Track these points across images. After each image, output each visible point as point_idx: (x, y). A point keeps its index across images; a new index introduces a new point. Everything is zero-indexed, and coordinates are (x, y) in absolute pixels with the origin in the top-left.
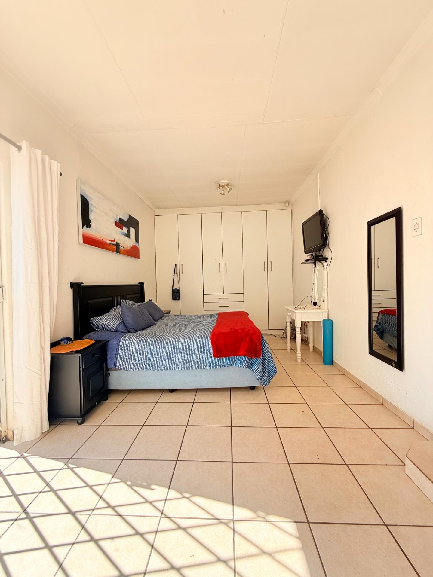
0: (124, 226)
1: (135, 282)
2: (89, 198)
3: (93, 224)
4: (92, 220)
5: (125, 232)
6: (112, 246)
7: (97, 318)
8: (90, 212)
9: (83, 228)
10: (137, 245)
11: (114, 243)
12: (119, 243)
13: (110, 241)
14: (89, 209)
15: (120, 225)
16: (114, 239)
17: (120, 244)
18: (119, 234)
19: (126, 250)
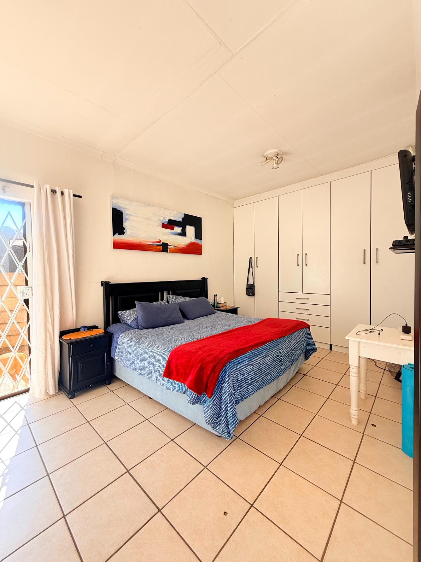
0: (175, 226)
1: (198, 277)
2: (123, 209)
3: (127, 231)
4: (127, 227)
5: (177, 232)
6: (155, 247)
7: (122, 312)
8: (124, 220)
9: (113, 236)
10: (198, 241)
11: (160, 243)
12: (167, 243)
13: (153, 242)
14: (123, 218)
15: (171, 226)
16: (159, 240)
17: (168, 244)
18: (168, 234)
19: (177, 248)
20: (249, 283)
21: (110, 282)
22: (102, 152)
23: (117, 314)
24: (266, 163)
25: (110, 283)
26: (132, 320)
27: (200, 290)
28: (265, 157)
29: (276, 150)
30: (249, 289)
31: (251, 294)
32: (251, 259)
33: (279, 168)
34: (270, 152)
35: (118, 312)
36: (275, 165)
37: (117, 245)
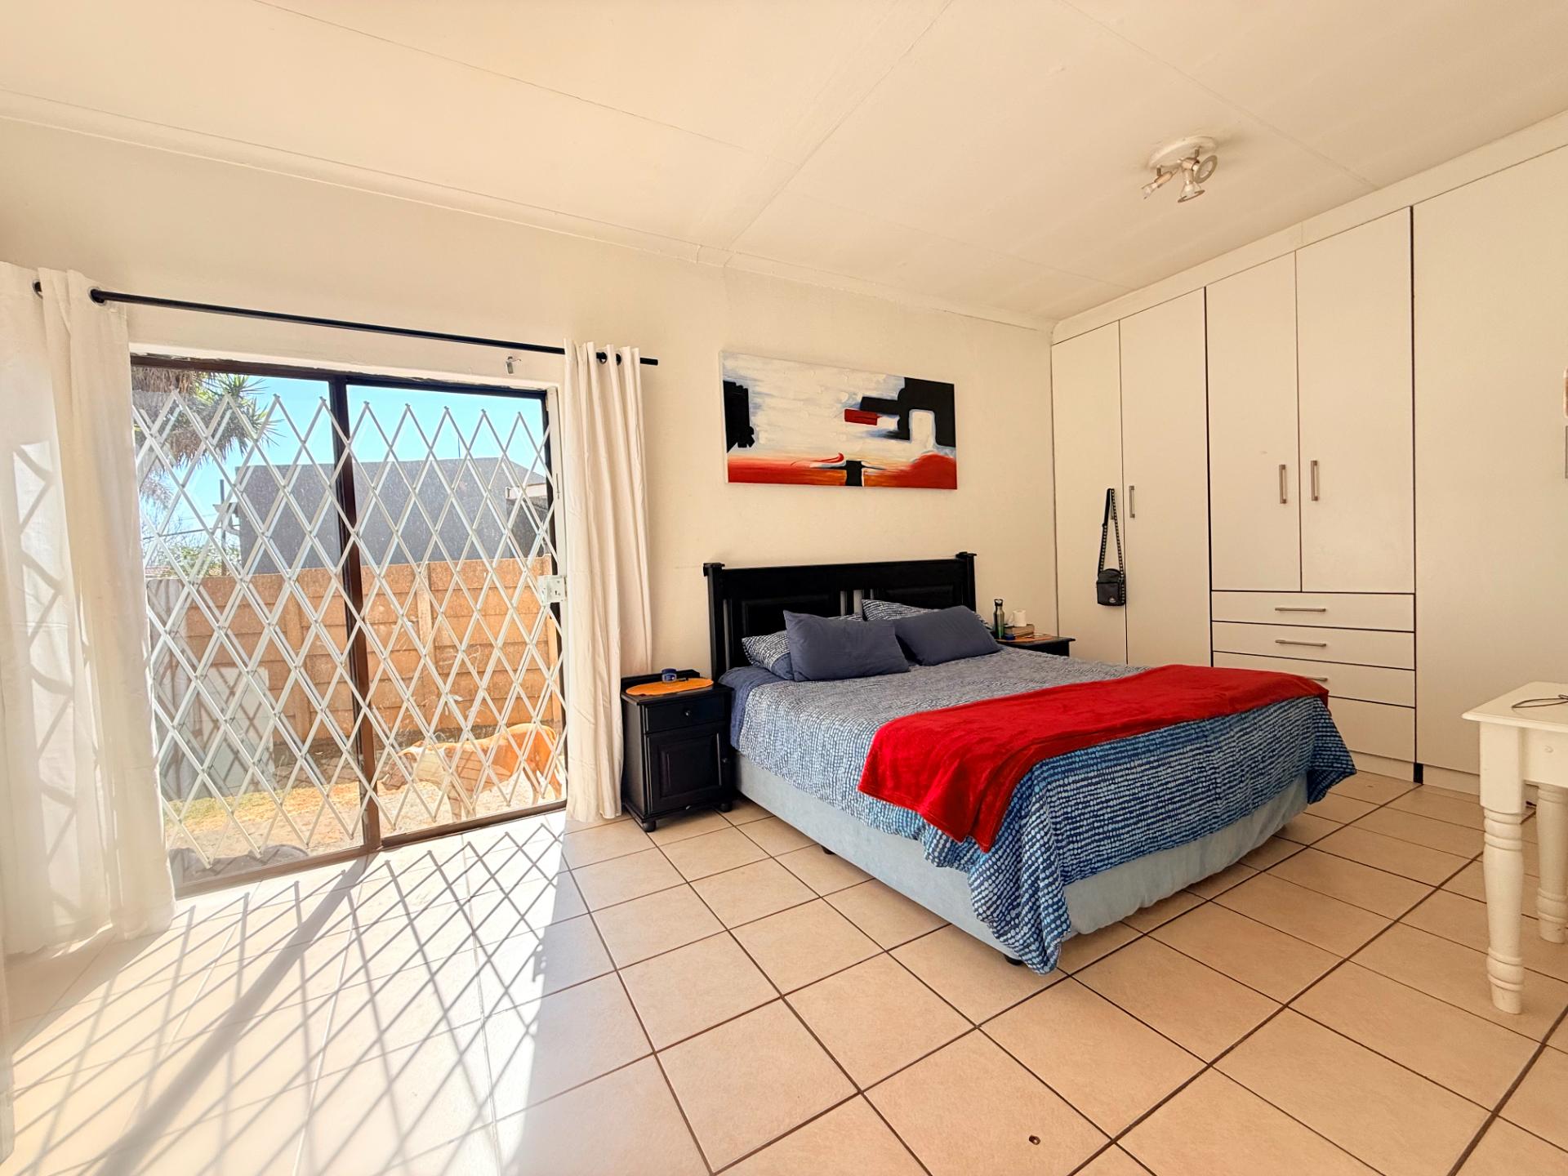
0: (879, 415)
1: (949, 554)
2: (748, 382)
3: (760, 436)
4: (758, 426)
5: (884, 430)
6: (829, 473)
7: (753, 639)
8: (751, 410)
9: (728, 449)
10: (945, 452)
11: (842, 463)
12: (860, 462)
13: (823, 461)
14: (750, 405)
15: (871, 415)
16: (838, 455)
17: (863, 463)
18: (861, 438)
19: (890, 473)
20: (1105, 568)
21: (724, 565)
22: (699, 247)
23: (741, 645)
24: (1159, 187)
25: (723, 568)
26: (778, 659)
27: (951, 588)
28: (1153, 168)
29: (1191, 141)
30: (1107, 586)
31: (1112, 600)
32: (1110, 494)
33: (1204, 194)
34: (1173, 149)
35: (743, 639)
36: (1188, 188)
37: (739, 474)
